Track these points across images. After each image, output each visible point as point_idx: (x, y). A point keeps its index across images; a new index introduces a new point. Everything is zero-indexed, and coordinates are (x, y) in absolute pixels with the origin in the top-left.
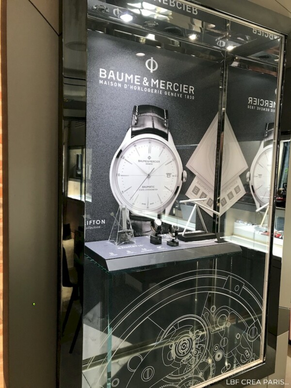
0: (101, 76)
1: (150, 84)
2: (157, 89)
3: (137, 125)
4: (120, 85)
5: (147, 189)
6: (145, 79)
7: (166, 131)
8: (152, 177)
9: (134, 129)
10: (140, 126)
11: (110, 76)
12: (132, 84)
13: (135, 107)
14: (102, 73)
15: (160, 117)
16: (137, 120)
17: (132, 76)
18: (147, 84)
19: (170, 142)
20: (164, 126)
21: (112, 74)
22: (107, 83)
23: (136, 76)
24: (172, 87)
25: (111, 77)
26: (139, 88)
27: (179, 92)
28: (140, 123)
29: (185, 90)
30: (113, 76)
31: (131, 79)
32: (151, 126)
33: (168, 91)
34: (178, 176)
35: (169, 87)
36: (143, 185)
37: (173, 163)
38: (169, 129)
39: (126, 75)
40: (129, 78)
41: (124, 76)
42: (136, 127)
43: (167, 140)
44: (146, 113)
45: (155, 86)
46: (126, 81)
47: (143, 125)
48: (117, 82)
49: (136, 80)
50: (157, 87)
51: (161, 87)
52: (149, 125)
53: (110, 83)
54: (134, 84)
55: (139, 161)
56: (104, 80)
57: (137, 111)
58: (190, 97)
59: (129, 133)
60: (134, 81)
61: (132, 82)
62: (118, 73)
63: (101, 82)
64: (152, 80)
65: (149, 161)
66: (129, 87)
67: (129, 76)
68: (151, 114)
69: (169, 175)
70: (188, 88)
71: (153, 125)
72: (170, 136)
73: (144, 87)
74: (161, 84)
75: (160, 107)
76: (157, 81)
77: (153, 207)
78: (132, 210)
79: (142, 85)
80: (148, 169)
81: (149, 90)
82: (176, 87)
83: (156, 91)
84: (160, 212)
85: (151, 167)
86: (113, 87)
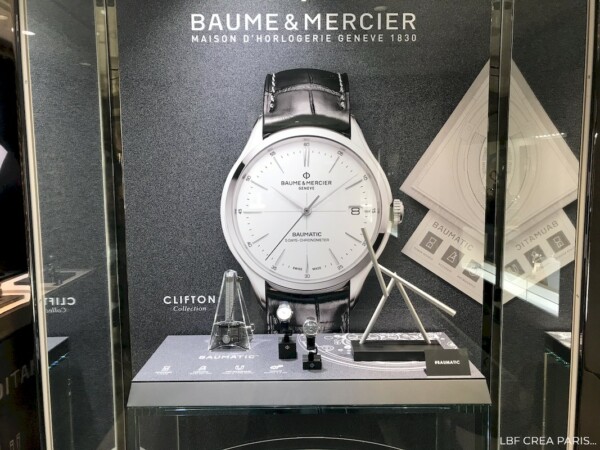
0: (193, 29)
1: (301, 24)
2: (319, 33)
3: (275, 113)
4: (233, 39)
5: (304, 238)
6: (290, 18)
7: (345, 118)
8: (314, 216)
9: (269, 121)
10: (282, 114)
11: (212, 24)
12: (259, 33)
13: (269, 77)
14: (196, 21)
15: (328, 90)
16: (275, 103)
17: (259, 17)
18: (295, 27)
19: (357, 140)
20: (338, 108)
21: (215, 21)
22: (208, 39)
23: (268, 16)
24: (357, 24)
25: (214, 27)
26: (276, 38)
27: (375, 31)
28: (283, 106)
29: (392, 25)
30: (219, 24)
31: (257, 22)
32: (308, 111)
33: (345, 33)
34: (380, 211)
35: (348, 25)
36: (295, 230)
37: (367, 184)
38: (352, 110)
39: (247, 17)
40: (253, 22)
41: (242, 20)
42: (272, 116)
43: (349, 137)
44: (294, 85)
45: (313, 29)
46: (247, 28)
47: (290, 110)
48: (228, 33)
49: (268, 22)
50: (319, 28)
51: (328, 28)
52: (303, 108)
53: (213, 37)
54: (264, 32)
55: (283, 183)
56: (200, 34)
57: (273, 84)
58: (404, 38)
59: (258, 129)
60: (264, 26)
61: (260, 28)
62: (228, 16)
63: (195, 39)
64: (307, 16)
65: (307, 182)
66: (253, 40)
67: (253, 18)
68: (308, 86)
69: (355, 209)
70: (400, 19)
71: (313, 108)
72: (355, 128)
73: (287, 34)
74: (328, 22)
75: (328, 69)
76: (319, 16)
77: (320, 276)
78: (272, 280)
79: (282, 32)
80: (304, 198)
81: (299, 39)
82: (367, 21)
83: (315, 38)
84: (338, 287)
85: (311, 195)
86: (220, 44)
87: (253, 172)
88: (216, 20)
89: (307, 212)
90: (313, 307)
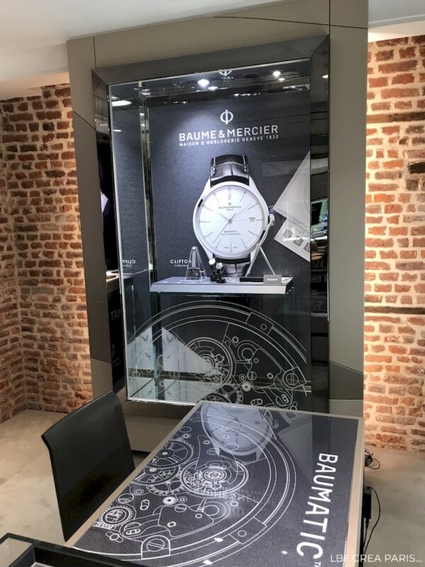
0: (181, 140)
1: (226, 135)
2: (234, 138)
4: (197, 143)
5: (229, 233)
6: (221, 132)
7: (246, 176)
8: (233, 222)
9: (213, 179)
10: (219, 176)
11: (188, 138)
12: (208, 140)
13: (213, 159)
14: (182, 137)
15: (238, 164)
16: (215, 171)
17: (208, 133)
18: (223, 136)
19: (252, 186)
20: (243, 172)
22: (186, 144)
23: (212, 132)
24: (251, 132)
26: (215, 142)
27: (259, 135)
28: (219, 172)
29: (266, 131)
31: (207, 135)
32: (230, 174)
33: (245, 137)
34: (263, 220)
35: (247, 133)
36: (225, 230)
37: (257, 207)
38: (250, 173)
39: (203, 133)
40: (205, 135)
41: (201, 134)
42: (214, 177)
43: (248, 184)
44: (224, 162)
45: (231, 136)
46: (203, 138)
47: (222, 174)
48: (195, 141)
49: (212, 135)
50: (234, 136)
51: (238, 135)
52: (227, 173)
53: (189, 143)
54: (210, 139)
55: (219, 208)
56: (183, 142)
57: (215, 162)
58: (272, 137)
59: (208, 183)
60: (210, 137)
61: (208, 138)
62: (195, 133)
63: (181, 145)
64: (228, 131)
65: (230, 207)
66: (205, 143)
67: (205, 133)
68: (230, 163)
69: (252, 219)
70: (270, 128)
71: (232, 173)
72: (251, 181)
73: (220, 139)
74: (238, 132)
75: (238, 154)
76: (234, 130)
77: (237, 251)
78: (216, 253)
79: (218, 139)
80: (229, 215)
81: (225, 141)
82: (255, 131)
83: (232, 140)
84: (244, 256)
85: (232, 213)
86: (192, 146)
87: (206, 203)
88: (190, 137)
89: (230, 221)
90: (234, 265)
